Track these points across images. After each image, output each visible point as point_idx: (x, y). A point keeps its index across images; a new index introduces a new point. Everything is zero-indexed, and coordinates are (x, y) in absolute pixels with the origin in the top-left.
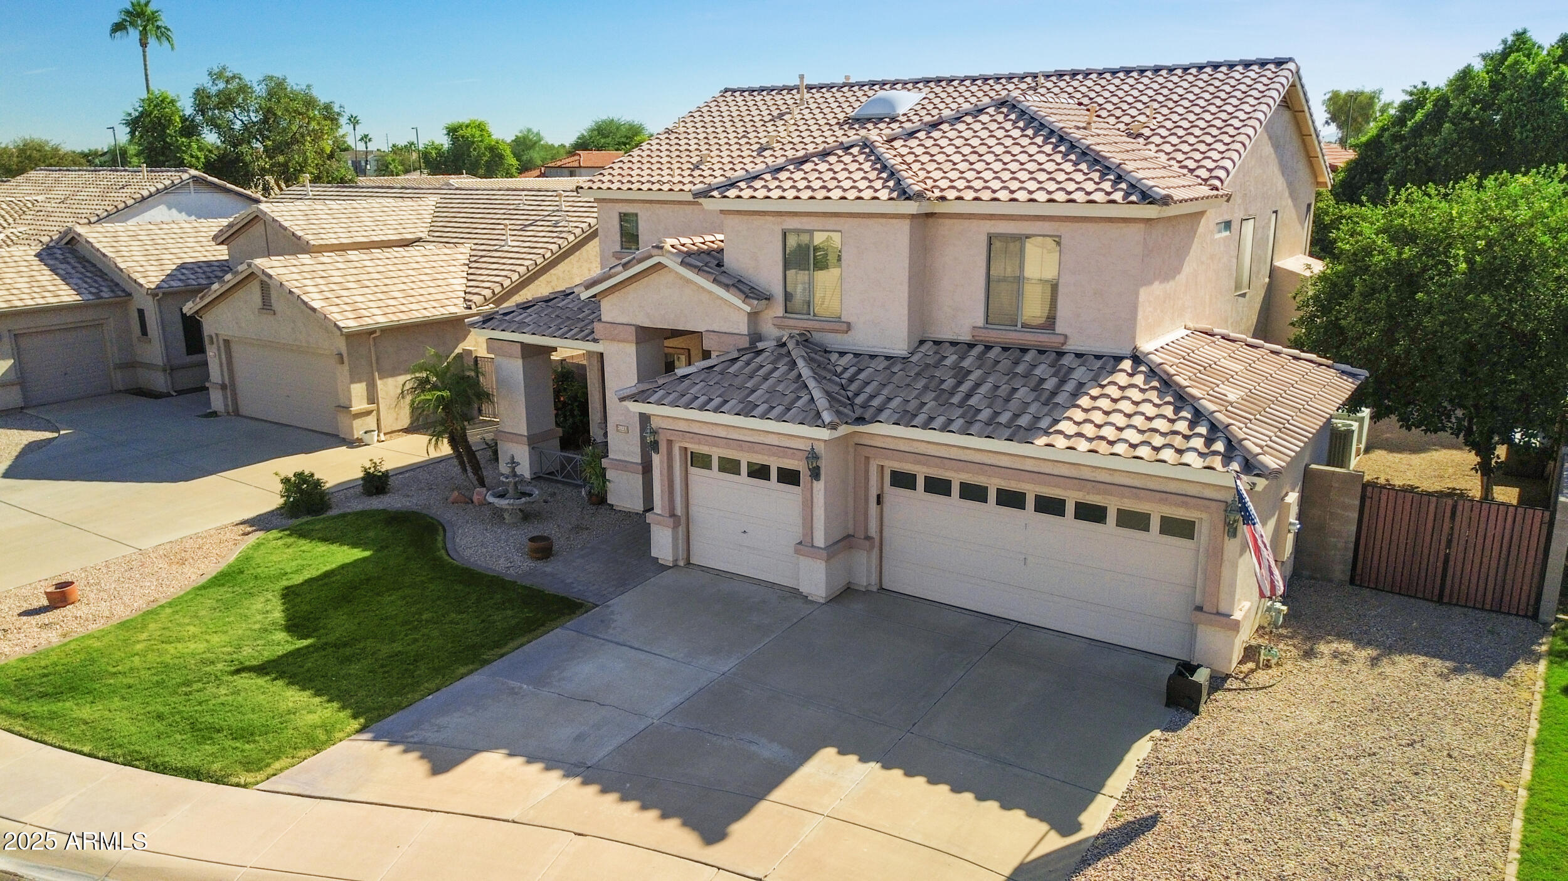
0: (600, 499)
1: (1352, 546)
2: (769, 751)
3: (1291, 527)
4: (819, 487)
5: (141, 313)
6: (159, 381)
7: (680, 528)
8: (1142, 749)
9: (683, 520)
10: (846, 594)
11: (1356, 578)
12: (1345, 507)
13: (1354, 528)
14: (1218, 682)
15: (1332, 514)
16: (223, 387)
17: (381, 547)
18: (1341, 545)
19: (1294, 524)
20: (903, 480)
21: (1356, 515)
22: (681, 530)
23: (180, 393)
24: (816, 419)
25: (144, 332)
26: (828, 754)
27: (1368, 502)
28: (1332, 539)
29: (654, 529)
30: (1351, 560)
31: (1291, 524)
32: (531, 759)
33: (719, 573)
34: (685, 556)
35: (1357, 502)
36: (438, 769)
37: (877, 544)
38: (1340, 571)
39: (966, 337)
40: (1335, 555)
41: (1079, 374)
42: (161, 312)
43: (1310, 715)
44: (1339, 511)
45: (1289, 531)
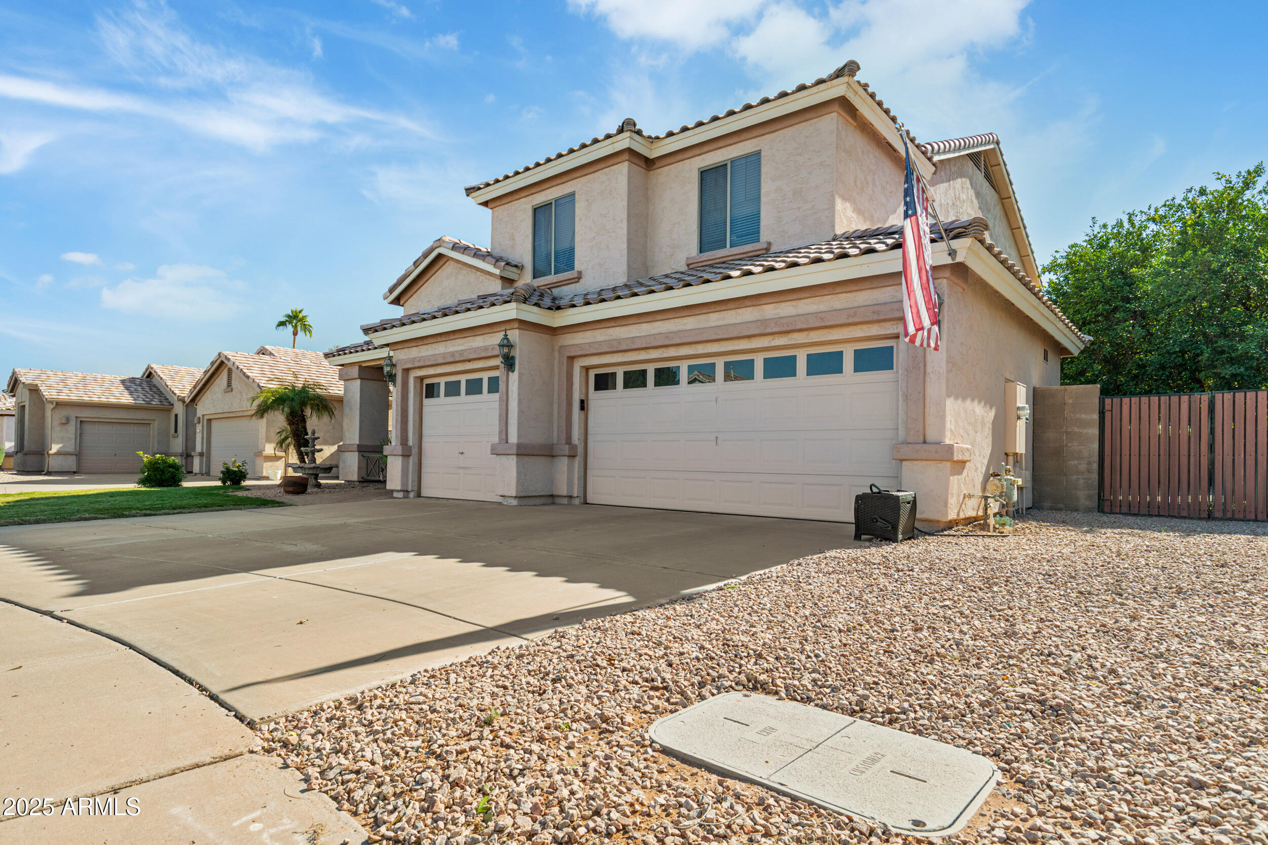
1: (1095, 466)
3: (1021, 413)
4: (514, 378)
5: (176, 416)
7: (411, 458)
9: (415, 451)
11: (1105, 503)
12: (1085, 424)
13: (1096, 446)
15: (1067, 433)
16: (201, 454)
18: (1083, 467)
19: (1023, 408)
20: (604, 382)
21: (1096, 431)
22: (412, 460)
25: (176, 431)
27: (1108, 415)
28: (1072, 463)
29: (390, 460)
30: (1096, 483)
31: (1018, 408)
34: (416, 488)
35: (1096, 417)
37: (581, 453)
38: (1085, 495)
40: (1078, 479)
42: (187, 414)
44: (1076, 430)
45: (1019, 418)
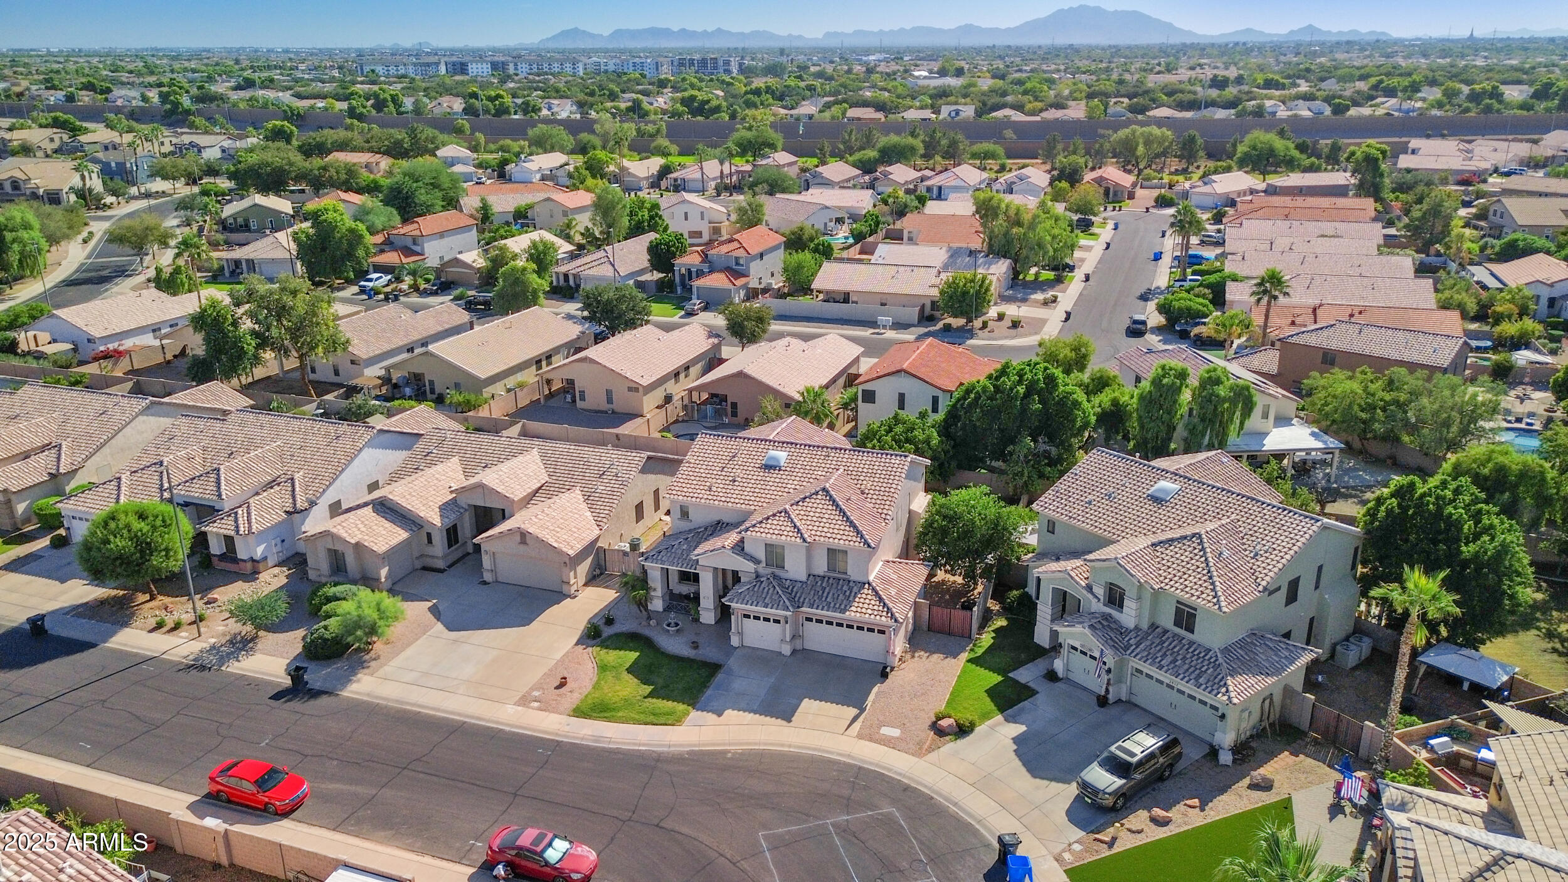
0: (696, 620)
1: (927, 621)
2: (794, 701)
4: (788, 626)
5: (429, 534)
6: (440, 564)
7: (741, 636)
8: (875, 689)
9: (741, 634)
10: (794, 652)
11: (929, 629)
12: (925, 611)
13: (928, 616)
14: (892, 669)
15: (922, 613)
16: (491, 571)
17: (641, 651)
18: (925, 621)
20: (810, 621)
21: (928, 613)
23: (449, 567)
24: (787, 609)
25: (430, 542)
26: (806, 700)
27: (931, 609)
28: (923, 619)
29: (732, 636)
30: (927, 625)
32: (744, 711)
33: (754, 648)
34: (746, 645)
35: (928, 610)
36: (720, 715)
37: (801, 637)
38: (925, 628)
39: (822, 574)
40: (923, 623)
41: (855, 589)
43: (912, 675)
